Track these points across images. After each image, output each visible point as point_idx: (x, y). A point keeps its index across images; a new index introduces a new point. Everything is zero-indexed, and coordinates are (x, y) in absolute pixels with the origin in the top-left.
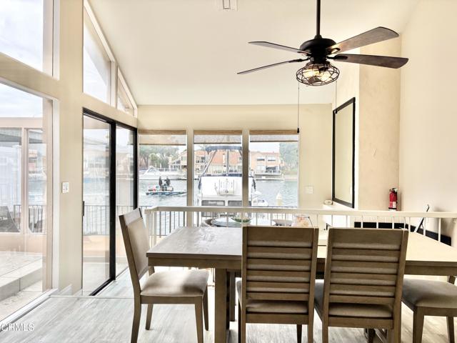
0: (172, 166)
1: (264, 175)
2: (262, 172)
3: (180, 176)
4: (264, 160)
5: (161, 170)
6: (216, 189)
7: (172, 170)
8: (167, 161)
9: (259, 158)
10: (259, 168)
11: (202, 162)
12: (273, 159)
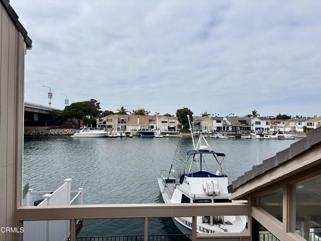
0: (99, 126)
1: (167, 133)
2: (166, 130)
3: (107, 134)
4: (167, 122)
5: (91, 129)
6: (205, 190)
7: (100, 129)
8: (95, 122)
9: (164, 121)
10: (163, 128)
11: (122, 123)
12: (173, 121)
